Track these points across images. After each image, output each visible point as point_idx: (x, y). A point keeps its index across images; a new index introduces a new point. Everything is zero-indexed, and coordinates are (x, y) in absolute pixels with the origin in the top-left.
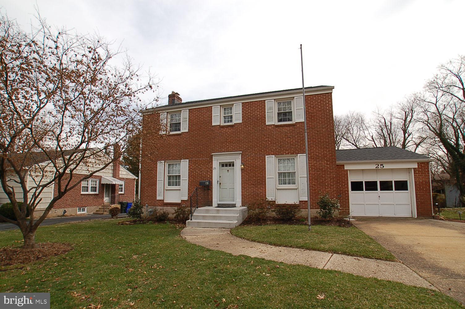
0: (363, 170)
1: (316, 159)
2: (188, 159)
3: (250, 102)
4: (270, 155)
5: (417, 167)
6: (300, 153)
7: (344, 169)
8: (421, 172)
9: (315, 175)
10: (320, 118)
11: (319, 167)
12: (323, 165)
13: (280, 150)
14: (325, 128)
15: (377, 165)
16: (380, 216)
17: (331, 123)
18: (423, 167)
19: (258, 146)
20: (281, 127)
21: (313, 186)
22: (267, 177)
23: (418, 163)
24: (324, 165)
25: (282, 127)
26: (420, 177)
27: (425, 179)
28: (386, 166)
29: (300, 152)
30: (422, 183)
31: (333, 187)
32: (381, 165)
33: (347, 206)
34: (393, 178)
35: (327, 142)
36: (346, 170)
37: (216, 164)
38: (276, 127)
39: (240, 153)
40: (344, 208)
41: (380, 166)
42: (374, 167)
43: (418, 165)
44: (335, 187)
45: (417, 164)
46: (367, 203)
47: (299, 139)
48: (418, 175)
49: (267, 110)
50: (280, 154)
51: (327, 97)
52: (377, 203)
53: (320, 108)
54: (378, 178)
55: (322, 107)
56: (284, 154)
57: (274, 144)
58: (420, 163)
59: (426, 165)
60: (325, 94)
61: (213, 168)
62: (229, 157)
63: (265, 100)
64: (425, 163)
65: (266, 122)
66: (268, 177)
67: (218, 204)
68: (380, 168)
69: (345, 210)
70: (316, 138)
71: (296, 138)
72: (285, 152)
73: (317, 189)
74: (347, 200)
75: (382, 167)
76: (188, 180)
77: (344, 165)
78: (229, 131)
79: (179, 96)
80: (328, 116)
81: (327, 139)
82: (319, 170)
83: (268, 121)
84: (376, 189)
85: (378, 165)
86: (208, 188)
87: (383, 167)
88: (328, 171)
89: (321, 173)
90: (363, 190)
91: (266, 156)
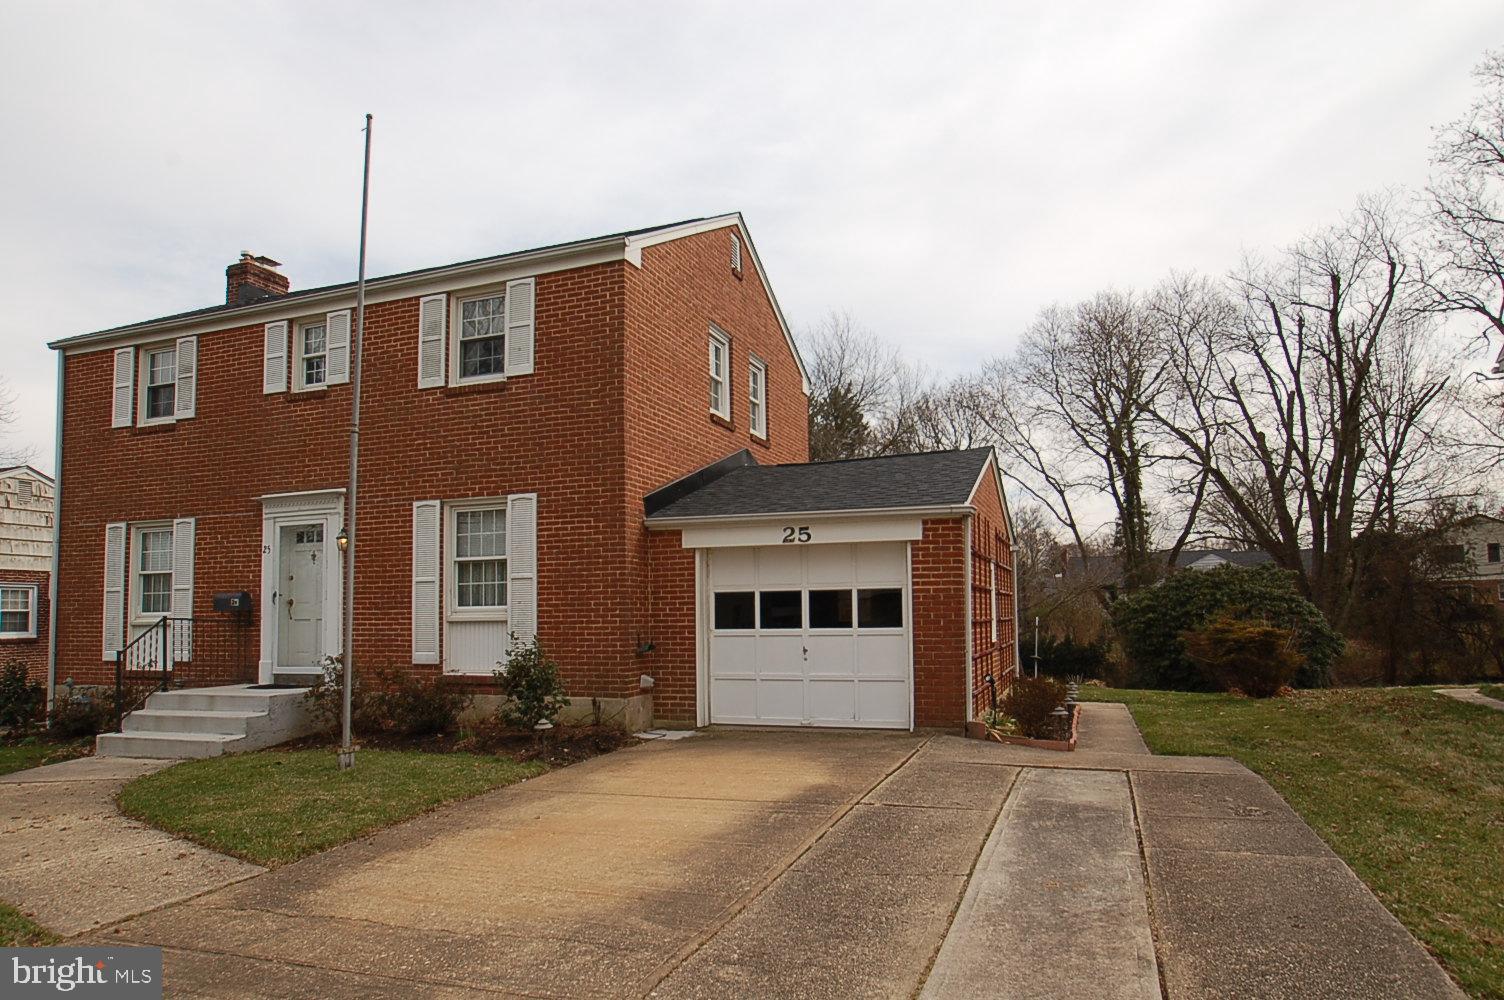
0: (756, 550)
1: (563, 511)
2: (192, 515)
3: (377, 305)
4: (425, 499)
5: (920, 538)
6: (518, 492)
7: (680, 545)
8: (934, 555)
9: (559, 571)
10: (582, 357)
11: (572, 540)
12: (584, 534)
13: (456, 479)
14: (597, 397)
15: (789, 532)
16: (805, 723)
17: (616, 377)
18: (941, 536)
19: (393, 468)
20: (461, 395)
21: (550, 611)
22: (415, 579)
23: (925, 522)
24: (586, 534)
25: (466, 394)
26: (928, 576)
27: (944, 583)
28: (820, 536)
29: (516, 486)
30: (933, 597)
31: (612, 616)
32: (801, 529)
33: (689, 686)
34: (856, 579)
35: (599, 450)
36: (688, 550)
37: (270, 535)
38: (448, 397)
39: (340, 494)
40: (678, 692)
41: (796, 535)
42: (775, 537)
43: (925, 530)
44: (617, 616)
45: (921, 527)
46: (765, 674)
47: (514, 440)
48: (924, 569)
49: (424, 335)
50: (459, 496)
51: (608, 278)
52: (798, 674)
53: (584, 323)
54: (805, 580)
55: (590, 316)
56: (467, 496)
57: (441, 458)
58: (934, 522)
59: (952, 529)
60: (603, 265)
61: (263, 549)
62: (307, 507)
63: (418, 298)
64: (946, 521)
65: (420, 374)
66: (420, 579)
67: (277, 676)
68: (797, 542)
69: (681, 698)
70: (566, 435)
71: (506, 435)
72: (470, 489)
73: (562, 623)
74: (687, 662)
75: (804, 537)
76: (191, 592)
77: (679, 533)
78: (312, 411)
79: (277, 270)
80: (608, 348)
81: (600, 438)
82: (572, 552)
83: (427, 375)
84: (796, 623)
85: (793, 532)
86: (247, 616)
87: (809, 537)
88: (599, 557)
89: (576, 564)
90: (752, 626)
91: (416, 504)
